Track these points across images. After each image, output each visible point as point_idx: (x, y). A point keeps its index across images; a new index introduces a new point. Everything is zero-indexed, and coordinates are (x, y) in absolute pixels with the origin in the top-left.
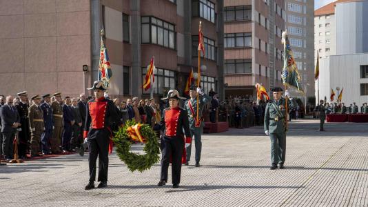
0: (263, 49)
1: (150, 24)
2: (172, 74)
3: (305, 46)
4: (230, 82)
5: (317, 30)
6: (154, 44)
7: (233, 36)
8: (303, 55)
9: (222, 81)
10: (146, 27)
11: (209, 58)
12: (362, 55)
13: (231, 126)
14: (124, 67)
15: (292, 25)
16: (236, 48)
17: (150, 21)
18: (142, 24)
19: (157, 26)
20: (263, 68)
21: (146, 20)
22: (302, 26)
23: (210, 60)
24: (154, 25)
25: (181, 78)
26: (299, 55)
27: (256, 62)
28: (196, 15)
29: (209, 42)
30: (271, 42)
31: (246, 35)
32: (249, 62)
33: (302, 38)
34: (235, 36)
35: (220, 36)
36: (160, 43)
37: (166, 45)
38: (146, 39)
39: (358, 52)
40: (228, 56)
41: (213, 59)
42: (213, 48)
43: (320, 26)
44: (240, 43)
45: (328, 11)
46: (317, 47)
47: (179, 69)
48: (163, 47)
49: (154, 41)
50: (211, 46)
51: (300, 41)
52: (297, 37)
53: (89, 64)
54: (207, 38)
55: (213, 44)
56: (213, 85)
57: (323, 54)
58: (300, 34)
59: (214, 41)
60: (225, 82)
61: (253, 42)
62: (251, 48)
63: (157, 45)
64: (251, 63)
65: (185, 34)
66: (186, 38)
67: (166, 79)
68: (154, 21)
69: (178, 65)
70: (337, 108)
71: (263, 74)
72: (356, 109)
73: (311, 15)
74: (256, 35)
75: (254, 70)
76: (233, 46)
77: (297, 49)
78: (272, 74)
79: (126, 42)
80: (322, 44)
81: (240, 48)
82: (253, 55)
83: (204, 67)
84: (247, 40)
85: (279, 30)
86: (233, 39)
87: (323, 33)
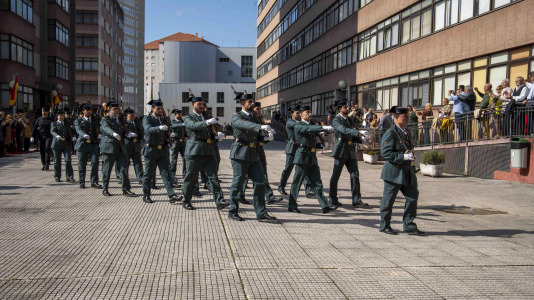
0: (107, 73)
1: (10, 42)
2: (31, 91)
3: (137, 74)
4: (80, 101)
5: (146, 61)
6: (14, 62)
7: (81, 59)
8: (135, 81)
9: (74, 100)
10: (6, 44)
11: (64, 78)
12: (183, 85)
15: (128, 55)
16: (83, 71)
17: (10, 39)
18: (1, 41)
19: (17, 44)
20: (107, 90)
21: (6, 37)
22: (134, 56)
23: (65, 80)
24: (14, 43)
25: (38, 94)
26: (132, 80)
27: (102, 84)
28: (52, 38)
29: (64, 64)
30: (113, 68)
31: (94, 60)
32: (95, 83)
33: (134, 67)
36: (20, 60)
37: (25, 63)
38: (7, 56)
39: (181, 82)
40: (79, 78)
42: (67, 69)
43: (148, 58)
45: (154, 47)
46: (146, 75)
47: (37, 87)
48: (22, 64)
49: (14, 58)
50: (66, 67)
51: (133, 69)
52: (130, 66)
54: (62, 60)
55: (67, 65)
57: (149, 81)
58: (133, 64)
60: (77, 101)
61: (100, 66)
62: (97, 72)
63: (17, 62)
64: (97, 84)
65: (41, 55)
66: (42, 59)
67: (25, 96)
68: (13, 39)
69: (37, 83)
71: (107, 95)
73: (141, 48)
74: (102, 61)
75: (100, 91)
76: (81, 69)
77: (131, 76)
78: (114, 95)
80: (148, 73)
81: (87, 71)
82: (99, 78)
83: (60, 86)
84: (94, 65)
85: (120, 58)
86: (81, 63)
87: (150, 64)
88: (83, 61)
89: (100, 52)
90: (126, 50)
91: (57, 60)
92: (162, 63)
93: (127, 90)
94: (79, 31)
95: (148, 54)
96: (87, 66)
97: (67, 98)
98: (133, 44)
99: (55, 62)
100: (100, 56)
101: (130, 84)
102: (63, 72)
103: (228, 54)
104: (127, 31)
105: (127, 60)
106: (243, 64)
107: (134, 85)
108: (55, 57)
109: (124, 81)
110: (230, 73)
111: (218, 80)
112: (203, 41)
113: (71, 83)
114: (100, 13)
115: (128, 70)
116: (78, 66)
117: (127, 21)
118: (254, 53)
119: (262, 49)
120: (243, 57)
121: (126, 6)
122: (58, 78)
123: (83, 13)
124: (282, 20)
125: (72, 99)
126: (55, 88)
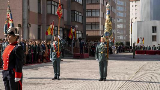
1: (51, 4)
2: (61, 30)
3: (125, 17)
4: (89, 33)
5: (131, 8)
6: (53, 15)
7: (90, 10)
8: (124, 21)
9: (85, 33)
10: (49, 6)
11: (79, 22)
13: (90, 55)
14: (38, 25)
15: (119, 5)
17: (51, 3)
18: (47, 4)
19: (55, 6)
21: (49, 2)
22: (124, 6)
23: (80, 23)
24: (53, 5)
25: (65, 31)
26: (122, 20)
27: (102, 24)
28: (73, 0)
29: (79, 14)
31: (97, 11)
33: (124, 12)
34: (92, 11)
35: (84, 11)
36: (56, 14)
38: (49, 12)
39: (151, 20)
40: (88, 20)
41: (81, 22)
42: (81, 17)
43: (132, 6)
44: (94, 14)
46: (131, 17)
47: (65, 27)
48: (57, 16)
49: (53, 13)
50: (80, 16)
51: (123, 14)
53: (21, 23)
54: (79, 12)
55: (81, 15)
56: (81, 35)
57: (134, 20)
58: (123, 10)
59: (82, 13)
60: (87, 34)
61: (101, 14)
62: (99, 17)
63: (54, 15)
64: (99, 24)
65: (67, 10)
66: (68, 12)
68: (53, 3)
69: (64, 25)
70: (141, 47)
72: (150, 48)
73: (128, 1)
74: (102, 11)
76: (91, 16)
77: (121, 18)
79: (39, 13)
80: (132, 15)
81: (94, 17)
83: (77, 26)
85: (113, 8)
86: (91, 12)
87: (134, 10)
89: (100, 5)
91: (76, 12)
93: (118, 26)
99: (75, 13)
100: (100, 8)
101: (121, 23)
102: (78, 18)
105: (118, 8)
107: (123, 23)
108: (74, 11)
109: (116, 21)
113: (84, 24)
116: (89, 14)
122: (76, 22)
126: (74, 27)
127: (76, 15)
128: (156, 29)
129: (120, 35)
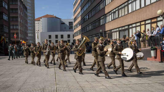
0: (22, 30)
3: (33, 29)
4: (13, 39)
5: (36, 25)
9: (10, 39)
12: (49, 33)
15: (29, 23)
16: (13, 29)
20: (22, 35)
22: (32, 23)
27: (20, 34)
28: (2, 18)
29: (6, 27)
30: (24, 28)
32: (18, 33)
35: (9, 25)
39: (48, 31)
40: (12, 31)
41: (8, 32)
45: (39, 20)
52: (30, 27)
57: (37, 32)
59: (8, 27)
60: (11, 40)
61: (19, 27)
62: (18, 29)
71: (22, 37)
73: (34, 20)
74: (20, 26)
75: (20, 36)
77: (30, 30)
78: (24, 37)
80: (36, 29)
81: (15, 29)
82: (19, 31)
83: (5, 35)
84: (17, 27)
85: (26, 24)
86: (12, 26)
87: (37, 26)
88: (13, 26)
89: (19, 22)
90: (28, 21)
91: (4, 26)
92: (41, 25)
93: (29, 35)
94: (11, 15)
95: (36, 22)
96: (15, 27)
97: (8, 39)
98: (31, 19)
99: (3, 27)
100: (19, 24)
101: (30, 33)
102: (6, 30)
103: (64, 21)
104: (28, 14)
105: (29, 25)
106: (69, 25)
107: (32, 33)
108: (3, 25)
109: (28, 32)
110: (65, 28)
111: (61, 31)
112: (56, 17)
113: (9, 34)
114: (19, 9)
115: (29, 28)
116: (11, 27)
117: (28, 11)
118: (73, 21)
119: (75, 19)
120: (69, 22)
121: (28, 6)
122: (5, 32)
123: (12, 9)
124: (81, 10)
125: (9, 39)
126: (3, 35)
127: (4, 27)
128: (51, 37)
129: (30, 40)
